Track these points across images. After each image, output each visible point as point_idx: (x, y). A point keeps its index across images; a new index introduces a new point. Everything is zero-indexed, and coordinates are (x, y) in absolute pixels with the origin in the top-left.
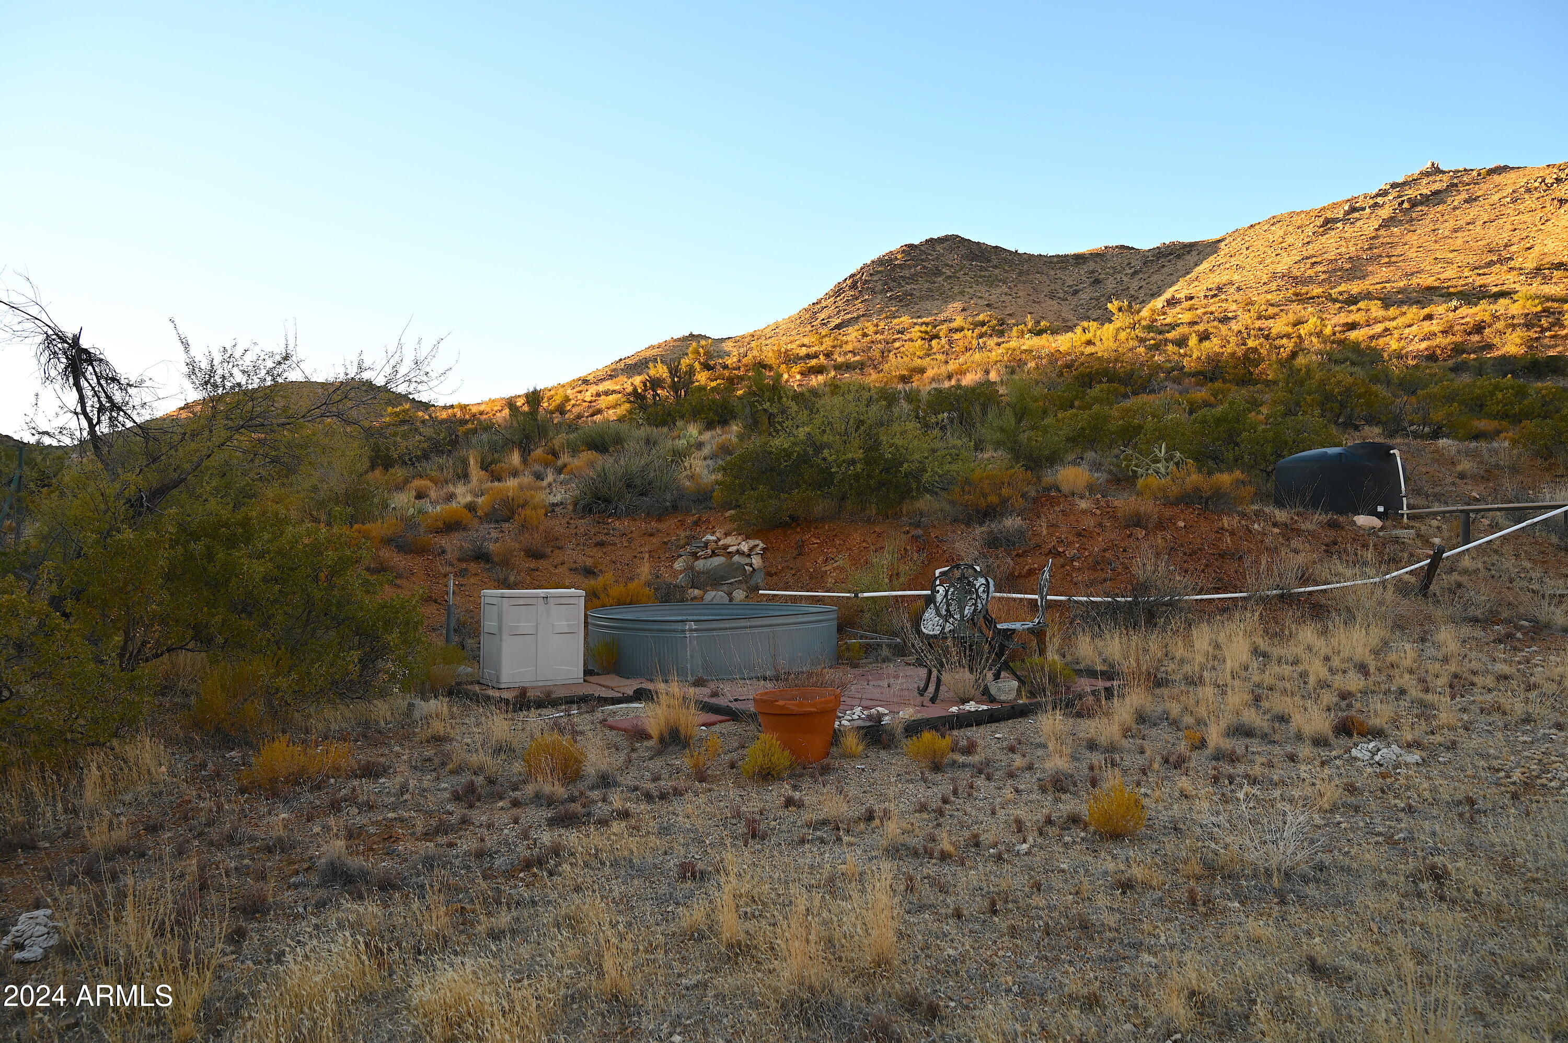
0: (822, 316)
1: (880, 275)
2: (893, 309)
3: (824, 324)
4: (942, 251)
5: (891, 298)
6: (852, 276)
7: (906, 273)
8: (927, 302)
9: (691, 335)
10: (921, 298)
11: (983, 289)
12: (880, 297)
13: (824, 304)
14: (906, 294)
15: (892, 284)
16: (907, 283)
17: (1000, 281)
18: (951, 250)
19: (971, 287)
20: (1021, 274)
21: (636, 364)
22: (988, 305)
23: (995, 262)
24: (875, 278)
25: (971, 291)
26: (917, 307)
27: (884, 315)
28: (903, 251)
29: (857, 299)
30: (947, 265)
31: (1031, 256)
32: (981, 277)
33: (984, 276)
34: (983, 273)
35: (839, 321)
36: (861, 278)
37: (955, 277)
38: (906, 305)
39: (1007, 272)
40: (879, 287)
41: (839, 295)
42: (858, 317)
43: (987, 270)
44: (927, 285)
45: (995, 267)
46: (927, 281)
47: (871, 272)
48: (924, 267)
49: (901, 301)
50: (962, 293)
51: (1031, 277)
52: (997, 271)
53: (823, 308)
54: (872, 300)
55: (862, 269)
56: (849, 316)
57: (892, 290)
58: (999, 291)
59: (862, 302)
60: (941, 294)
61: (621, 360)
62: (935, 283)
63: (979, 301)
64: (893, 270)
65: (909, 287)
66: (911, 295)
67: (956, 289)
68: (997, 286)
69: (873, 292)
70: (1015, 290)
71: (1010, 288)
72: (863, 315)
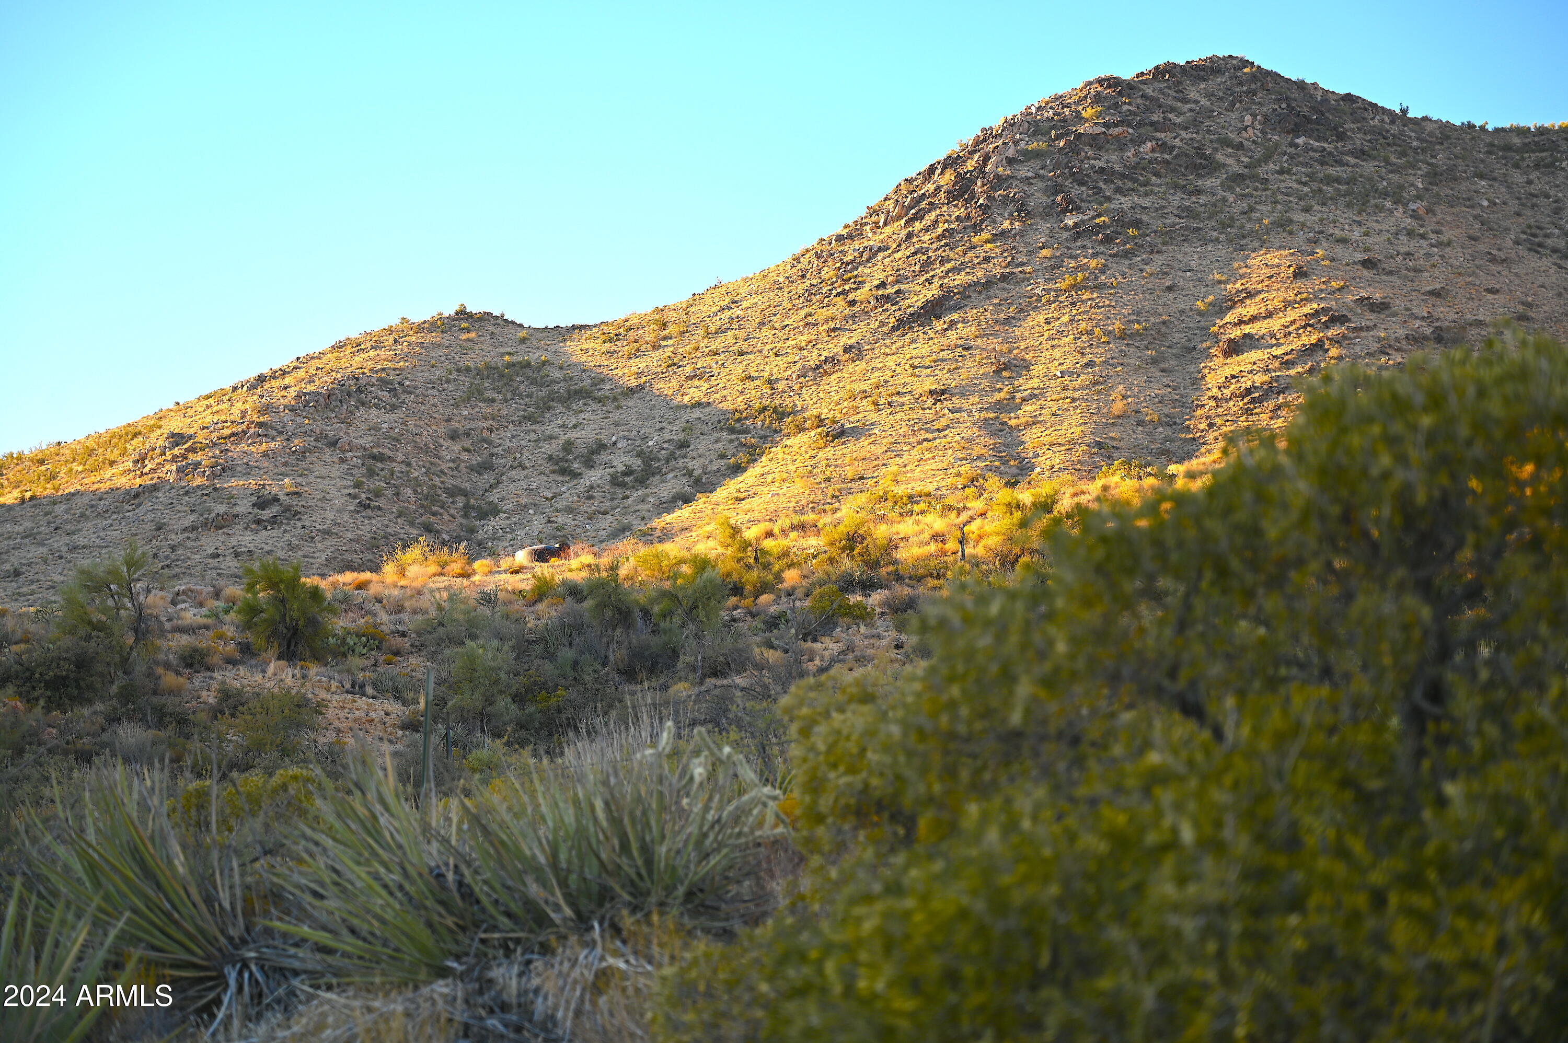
0: (874, 273)
1: (1037, 164)
2: (1093, 263)
3: (887, 298)
4: (1204, 101)
5: (1078, 232)
6: (950, 162)
7: (1111, 159)
8: (1186, 248)
9: (462, 314)
10: (1168, 236)
11: (1345, 216)
12: (1045, 226)
13: (874, 240)
14: (1121, 221)
15: (1076, 191)
16: (1118, 190)
17: (1385, 194)
18: (1232, 99)
19: (1307, 210)
20: (1434, 176)
21: (330, 394)
22: (1368, 264)
23: (1359, 140)
24: (1025, 171)
25: (1311, 220)
26: (1159, 259)
27: (1068, 281)
28: (1098, 99)
29: (977, 228)
30: (1226, 142)
31: (1446, 128)
32: (1329, 180)
33: (1338, 180)
34: (1332, 171)
35: (932, 292)
36: (981, 168)
37: (1254, 177)
38: (1126, 255)
39: (1396, 170)
40: (1038, 198)
41: (919, 217)
42: (989, 284)
43: (1340, 163)
44: (1177, 199)
45: (1361, 154)
46: (1176, 186)
47: (1011, 152)
48: (1164, 147)
49: (1108, 240)
50: (1283, 224)
51: (1464, 186)
52: (1368, 167)
53: (874, 252)
54: (1021, 233)
55: (977, 142)
56: (960, 279)
57: (1078, 209)
58: (1388, 224)
59: (994, 238)
60: (1224, 226)
61: (261, 379)
62: (1199, 192)
63: (1339, 250)
64: (1073, 148)
65: (1126, 202)
66: (1137, 224)
67: (1266, 215)
68: (1379, 208)
69: (1022, 210)
70: (1430, 225)
71: (1415, 215)
72: (1004, 278)
